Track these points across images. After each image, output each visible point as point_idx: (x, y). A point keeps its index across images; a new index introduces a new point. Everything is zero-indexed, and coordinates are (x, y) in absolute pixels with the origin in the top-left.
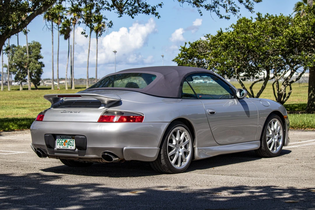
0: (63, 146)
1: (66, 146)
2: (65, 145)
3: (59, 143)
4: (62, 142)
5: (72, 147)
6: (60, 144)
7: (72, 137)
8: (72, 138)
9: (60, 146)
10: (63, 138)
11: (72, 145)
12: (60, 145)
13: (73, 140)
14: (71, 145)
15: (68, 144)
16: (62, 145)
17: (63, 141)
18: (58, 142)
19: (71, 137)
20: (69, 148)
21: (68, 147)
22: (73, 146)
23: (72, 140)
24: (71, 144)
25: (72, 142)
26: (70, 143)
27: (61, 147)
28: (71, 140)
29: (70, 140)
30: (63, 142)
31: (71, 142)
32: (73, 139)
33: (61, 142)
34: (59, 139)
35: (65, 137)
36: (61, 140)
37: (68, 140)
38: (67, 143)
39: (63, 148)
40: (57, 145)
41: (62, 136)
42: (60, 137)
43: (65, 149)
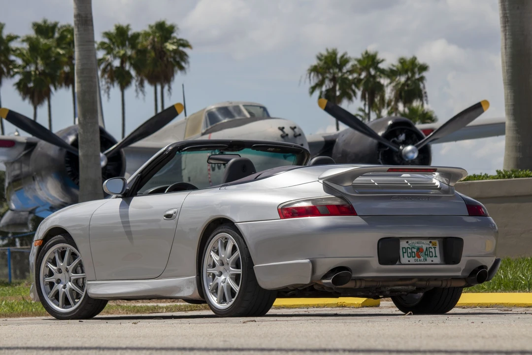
0: (416, 258)
1: (422, 258)
3: (405, 252)
4: (412, 252)
5: (433, 259)
6: (409, 255)
7: (430, 242)
8: (431, 244)
9: (409, 259)
10: (413, 245)
11: (434, 255)
12: (408, 257)
14: (431, 255)
15: (425, 255)
16: (414, 255)
18: (403, 253)
19: (428, 242)
20: (429, 261)
21: (426, 260)
22: (436, 256)
24: (431, 253)
26: (430, 252)
27: (412, 261)
30: (414, 252)
31: (431, 250)
32: (433, 245)
37: (424, 248)
38: (424, 253)
39: (417, 263)
40: (404, 257)
41: (410, 242)
42: (407, 242)
43: (421, 263)
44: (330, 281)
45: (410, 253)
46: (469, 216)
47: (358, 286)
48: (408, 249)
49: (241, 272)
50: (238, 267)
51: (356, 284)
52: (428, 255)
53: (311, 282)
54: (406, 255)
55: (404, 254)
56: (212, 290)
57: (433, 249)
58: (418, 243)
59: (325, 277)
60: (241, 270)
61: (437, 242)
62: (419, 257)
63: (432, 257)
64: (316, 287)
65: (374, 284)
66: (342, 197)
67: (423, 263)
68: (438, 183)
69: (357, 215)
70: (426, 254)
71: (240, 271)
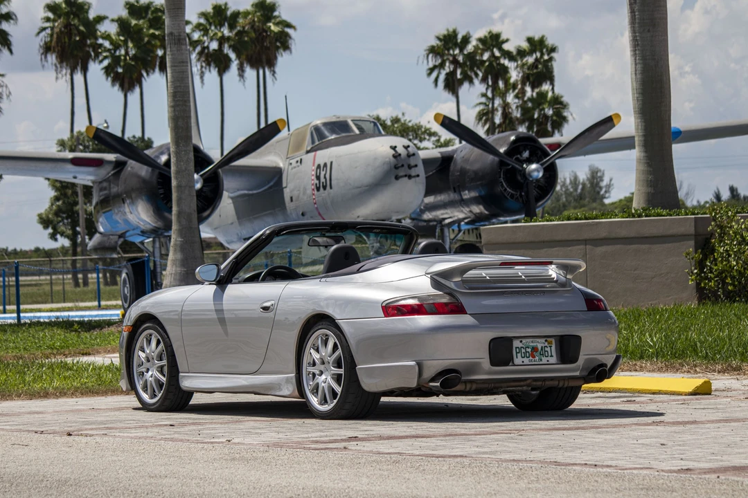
0: (531, 358)
1: (537, 358)
3: (519, 353)
4: (526, 352)
5: (549, 358)
7: (546, 341)
9: (524, 359)
10: (527, 344)
11: (550, 354)
12: (522, 357)
15: (541, 354)
16: (528, 355)
17: (529, 350)
18: (517, 353)
19: (544, 341)
20: (545, 361)
21: (541, 360)
22: (552, 356)
23: (548, 345)
24: (546, 353)
26: (545, 351)
27: (527, 361)
29: (543, 346)
30: (529, 352)
31: (546, 349)
34: (520, 347)
36: (524, 347)
37: (539, 347)
38: (538, 353)
39: (531, 363)
40: (517, 357)
41: (524, 341)
42: (521, 342)
43: (536, 363)
44: (438, 384)
45: (524, 353)
46: (588, 311)
47: (468, 389)
48: (522, 349)
49: (343, 373)
50: (339, 366)
51: (466, 388)
52: (543, 354)
53: (418, 384)
54: (519, 355)
56: (313, 390)
57: (549, 348)
58: (532, 342)
59: (433, 380)
60: (343, 370)
61: (553, 341)
62: (534, 357)
63: (548, 356)
64: (423, 389)
65: (486, 386)
66: (450, 293)
67: (538, 363)
68: (554, 275)
69: (467, 314)
71: (341, 371)
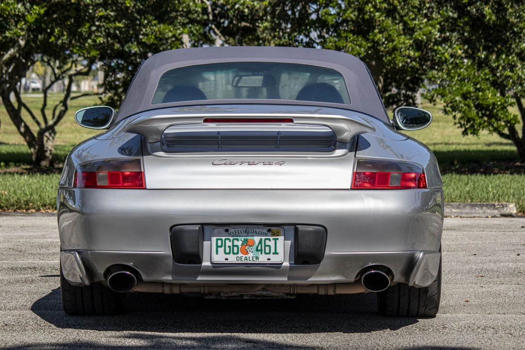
0: (240, 255)
1: (251, 255)
2: (247, 253)
3: (221, 247)
4: (234, 246)
5: (271, 256)
6: (227, 251)
7: (269, 231)
8: (270, 234)
9: (227, 256)
10: (237, 235)
11: (273, 250)
12: (225, 253)
13: (276, 240)
14: (267, 251)
15: (257, 250)
16: (235, 251)
17: (239, 243)
18: (217, 247)
19: (266, 231)
20: (263, 258)
21: (257, 258)
22: (276, 253)
23: (271, 238)
24: (267, 248)
25: (272, 243)
26: (265, 246)
27: (232, 259)
28: (270, 240)
29: (263, 238)
30: (237, 246)
31: (268, 243)
32: (274, 235)
33: (228, 244)
34: (223, 238)
35: (246, 232)
36: (231, 238)
37: (257, 239)
38: (255, 247)
39: (240, 262)
40: (217, 253)
41: (231, 230)
42: (227, 231)
43: (248, 262)
45: (229, 247)
48: (227, 241)
52: (261, 250)
54: (221, 250)
55: (219, 248)
61: (281, 230)
63: (269, 253)
67: (252, 262)
69: (146, 189)
70: (259, 248)
